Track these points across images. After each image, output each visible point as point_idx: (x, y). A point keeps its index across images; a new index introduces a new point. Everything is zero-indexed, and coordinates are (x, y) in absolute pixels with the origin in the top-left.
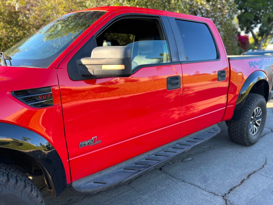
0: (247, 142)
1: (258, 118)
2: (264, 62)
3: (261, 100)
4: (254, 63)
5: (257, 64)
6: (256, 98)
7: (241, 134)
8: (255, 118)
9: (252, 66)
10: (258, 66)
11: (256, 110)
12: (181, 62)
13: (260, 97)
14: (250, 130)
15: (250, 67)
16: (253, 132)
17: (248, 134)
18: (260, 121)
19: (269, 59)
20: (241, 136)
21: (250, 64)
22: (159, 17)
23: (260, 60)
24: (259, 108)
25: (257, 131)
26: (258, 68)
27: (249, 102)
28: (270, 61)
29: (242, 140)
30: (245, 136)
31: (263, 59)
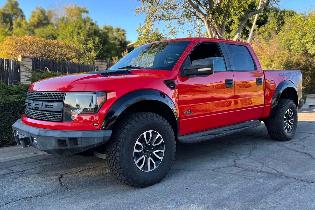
0: (284, 137)
1: (290, 118)
2: (292, 75)
3: (290, 104)
4: (283, 74)
5: (285, 75)
6: (286, 102)
7: (278, 131)
8: (288, 118)
9: (281, 76)
10: (286, 76)
11: (288, 111)
12: (232, 71)
13: (289, 101)
14: (285, 128)
15: (280, 77)
16: (288, 130)
17: (283, 131)
18: (292, 120)
19: (296, 73)
20: (278, 133)
21: (279, 75)
22: (217, 43)
23: (288, 73)
24: (289, 110)
25: (291, 129)
26: (286, 78)
27: (281, 106)
28: (297, 74)
29: (280, 136)
30: (281, 132)
31: (291, 72)
